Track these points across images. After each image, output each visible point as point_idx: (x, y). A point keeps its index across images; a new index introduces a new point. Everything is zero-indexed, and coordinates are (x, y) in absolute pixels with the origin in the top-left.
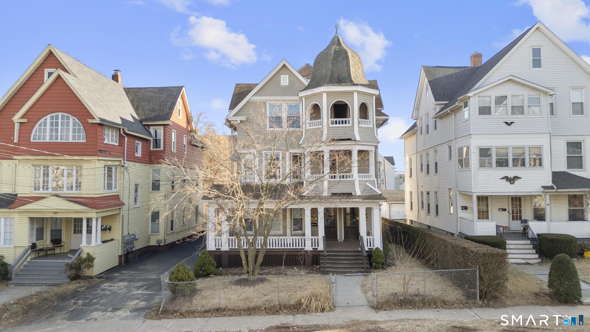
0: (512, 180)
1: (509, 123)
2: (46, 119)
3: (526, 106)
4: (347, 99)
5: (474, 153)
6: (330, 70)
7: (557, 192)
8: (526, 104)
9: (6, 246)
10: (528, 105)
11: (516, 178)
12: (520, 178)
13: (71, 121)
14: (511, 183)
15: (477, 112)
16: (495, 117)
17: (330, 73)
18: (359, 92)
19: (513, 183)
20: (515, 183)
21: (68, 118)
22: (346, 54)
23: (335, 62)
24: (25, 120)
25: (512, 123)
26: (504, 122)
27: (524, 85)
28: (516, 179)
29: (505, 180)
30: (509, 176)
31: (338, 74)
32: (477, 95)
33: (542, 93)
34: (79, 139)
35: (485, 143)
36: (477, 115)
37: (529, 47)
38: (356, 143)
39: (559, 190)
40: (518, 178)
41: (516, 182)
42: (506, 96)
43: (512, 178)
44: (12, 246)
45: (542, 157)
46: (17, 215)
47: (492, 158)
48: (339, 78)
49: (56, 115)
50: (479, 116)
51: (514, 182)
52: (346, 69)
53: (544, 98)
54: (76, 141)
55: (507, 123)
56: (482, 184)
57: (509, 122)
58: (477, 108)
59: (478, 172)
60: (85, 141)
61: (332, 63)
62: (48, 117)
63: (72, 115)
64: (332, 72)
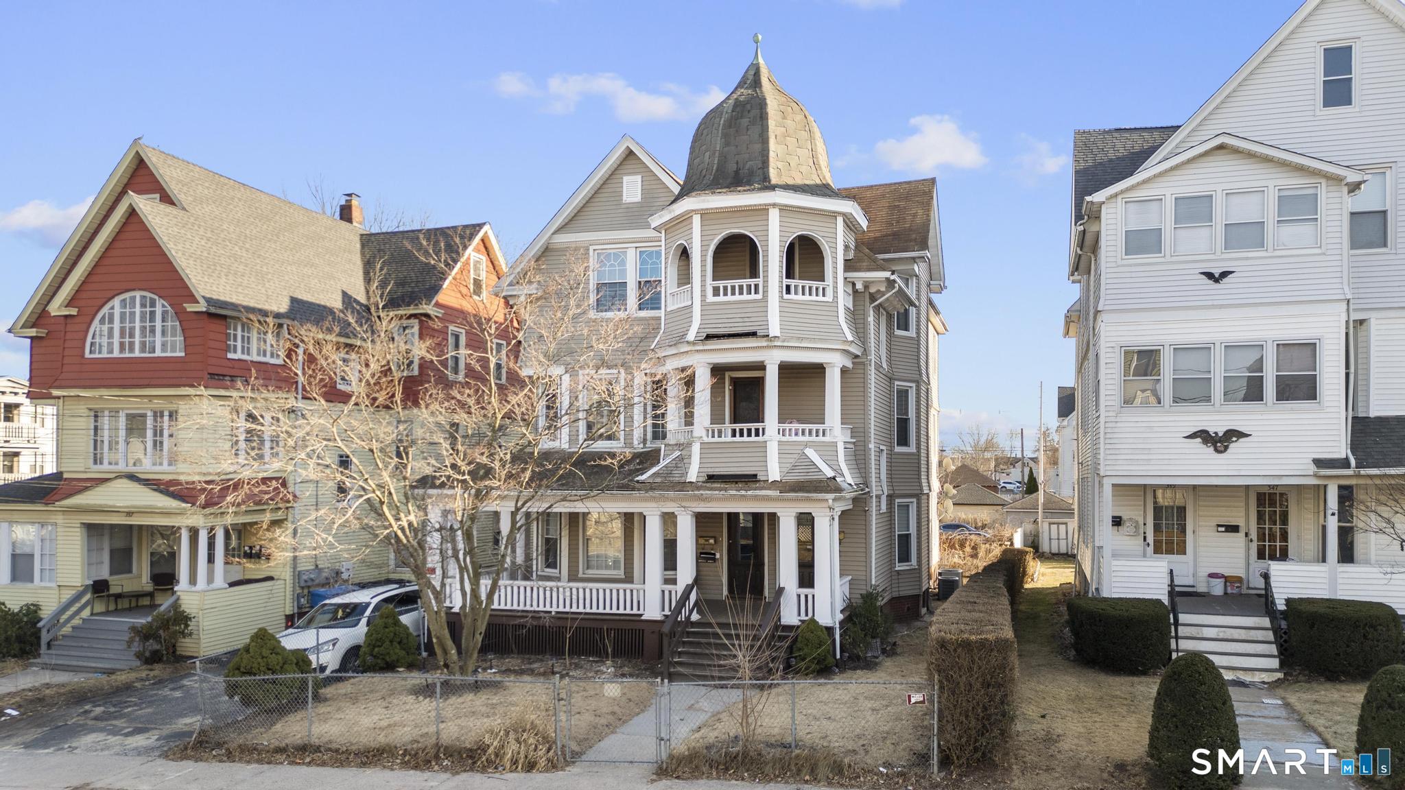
0: (1220, 442)
1: (1217, 275)
2: (112, 308)
3: (1271, 221)
4: (752, 229)
5: (1110, 366)
6: (717, 154)
7: (1358, 476)
8: (1271, 216)
9: (43, 584)
10: (1277, 219)
11: (1233, 435)
12: (1247, 435)
13: (159, 310)
14: (1217, 451)
15: (1119, 245)
16: (1174, 259)
17: (716, 162)
18: (784, 209)
19: (1223, 449)
20: (1229, 451)
21: (153, 304)
22: (761, 109)
23: (732, 131)
24: (74, 312)
25: (1224, 274)
26: (1202, 273)
27: (1267, 159)
28: (1234, 439)
29: (1199, 440)
30: (1211, 430)
31: (737, 163)
32: (1120, 197)
33: (1323, 181)
34: (173, 350)
35: (1145, 334)
36: (1119, 256)
37: (1314, 44)
38: (770, 344)
39: (1363, 472)
40: (1241, 435)
41: (1232, 445)
42: (1211, 196)
43: (1221, 434)
44: (53, 585)
45: (1317, 373)
46: (61, 517)
47: (1161, 377)
48: (737, 172)
49: (131, 298)
50: (1124, 257)
51: (1226, 448)
52: (758, 147)
53: (1330, 195)
54: (169, 354)
55: (1210, 276)
56: (1129, 451)
57: (1217, 272)
58: (1119, 234)
59: (1118, 419)
60: (183, 354)
61: (725, 136)
62: (116, 302)
63: (160, 297)
64: (724, 159)
